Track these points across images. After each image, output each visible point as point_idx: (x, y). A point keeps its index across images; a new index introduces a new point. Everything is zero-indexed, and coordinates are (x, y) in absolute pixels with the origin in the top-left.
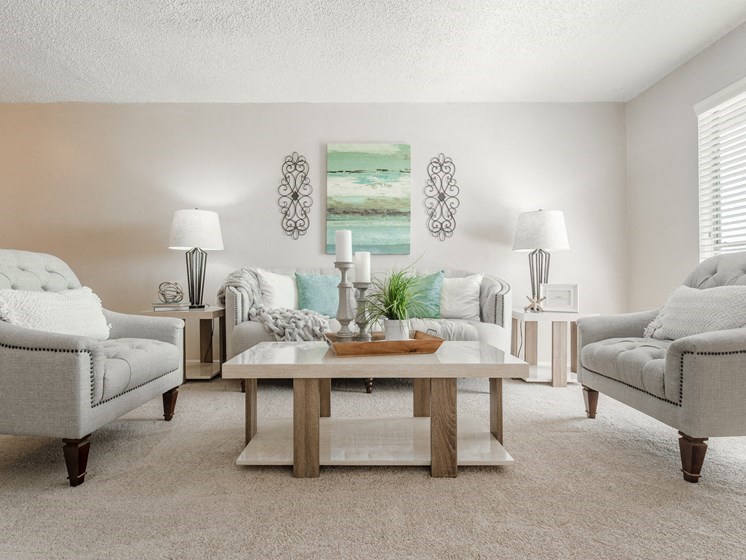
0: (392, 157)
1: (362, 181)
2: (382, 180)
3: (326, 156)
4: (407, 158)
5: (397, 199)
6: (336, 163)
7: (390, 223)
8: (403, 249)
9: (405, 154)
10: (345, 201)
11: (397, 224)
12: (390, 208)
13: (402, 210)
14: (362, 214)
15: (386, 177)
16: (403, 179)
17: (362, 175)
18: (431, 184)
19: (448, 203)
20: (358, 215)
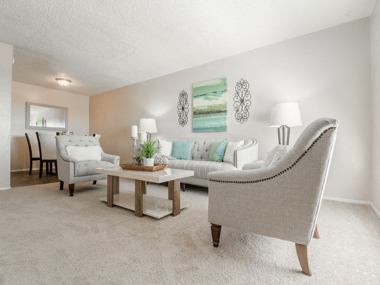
0: (218, 85)
1: (207, 99)
2: (214, 97)
3: (195, 90)
4: (225, 84)
5: (220, 105)
6: (200, 92)
7: (218, 117)
8: (223, 129)
9: (224, 82)
10: (200, 109)
11: (221, 117)
12: (217, 109)
13: (223, 110)
14: (206, 114)
15: (216, 95)
16: (223, 95)
17: (206, 96)
18: (237, 95)
19: (245, 104)
20: (205, 115)
